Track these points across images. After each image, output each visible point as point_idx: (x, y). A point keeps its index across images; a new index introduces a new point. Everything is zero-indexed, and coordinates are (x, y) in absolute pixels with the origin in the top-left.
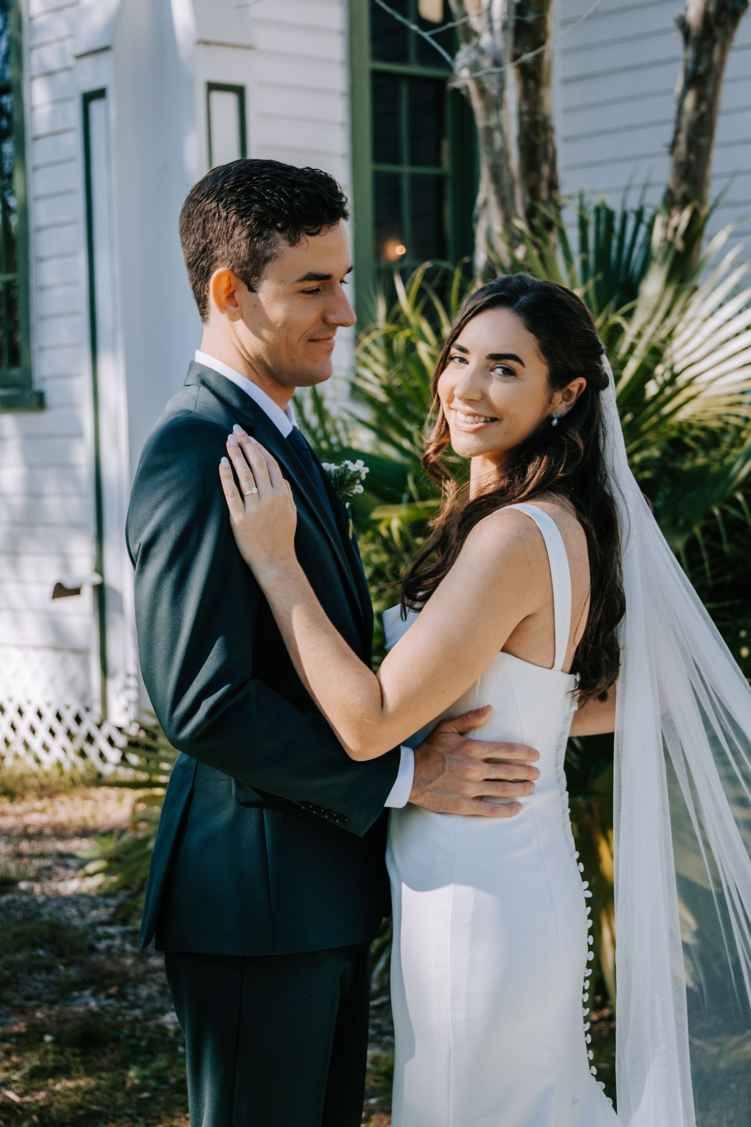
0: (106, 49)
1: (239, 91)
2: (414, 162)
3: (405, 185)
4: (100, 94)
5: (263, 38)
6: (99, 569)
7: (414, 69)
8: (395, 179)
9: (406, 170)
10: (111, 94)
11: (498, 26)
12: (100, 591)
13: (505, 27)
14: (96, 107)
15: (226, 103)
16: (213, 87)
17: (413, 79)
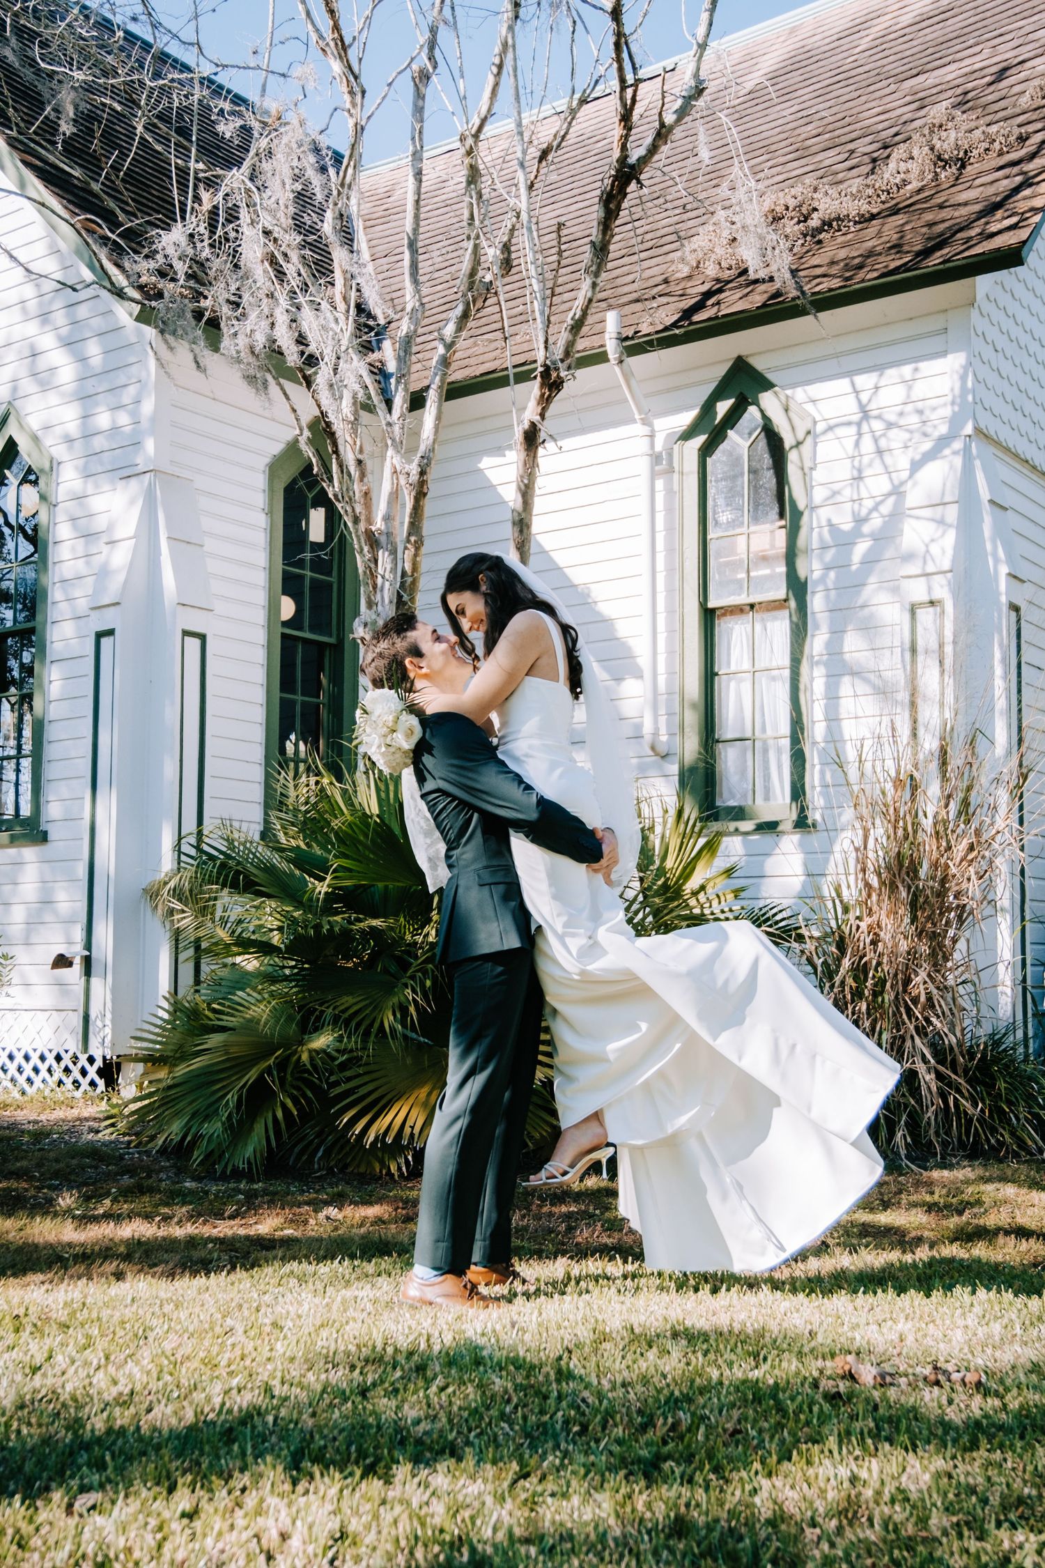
0: (118, 604)
1: (202, 638)
2: (303, 694)
3: (298, 708)
4: (110, 633)
5: (219, 607)
6: (88, 946)
7: (307, 635)
8: (293, 702)
9: (299, 698)
10: (117, 633)
11: (387, 601)
12: (87, 961)
13: (391, 602)
14: (105, 642)
15: (193, 645)
16: (186, 633)
17: (306, 641)
